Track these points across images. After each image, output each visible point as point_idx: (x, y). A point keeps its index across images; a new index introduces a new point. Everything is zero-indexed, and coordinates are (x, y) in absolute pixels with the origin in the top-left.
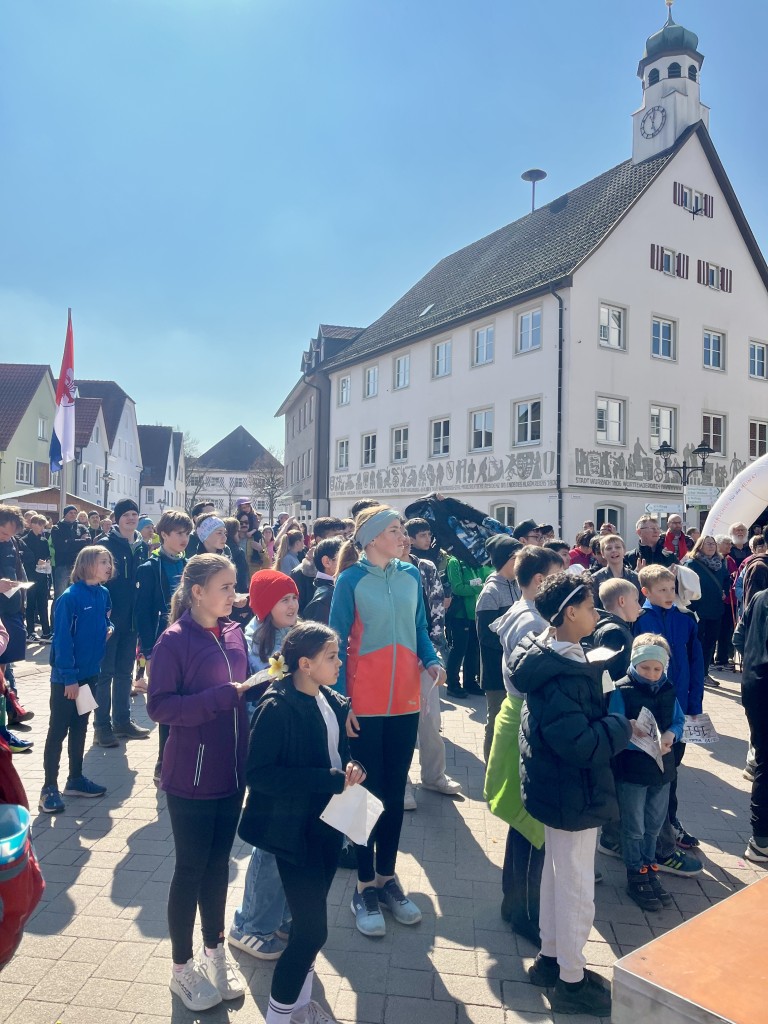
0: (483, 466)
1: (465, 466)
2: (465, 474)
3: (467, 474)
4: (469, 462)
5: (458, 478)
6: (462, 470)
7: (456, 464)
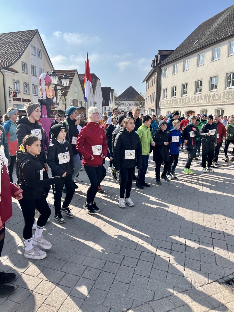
0: (214, 96)
1: (207, 96)
2: (207, 99)
3: (208, 99)
4: (208, 95)
5: (205, 100)
6: (206, 97)
7: (204, 95)
